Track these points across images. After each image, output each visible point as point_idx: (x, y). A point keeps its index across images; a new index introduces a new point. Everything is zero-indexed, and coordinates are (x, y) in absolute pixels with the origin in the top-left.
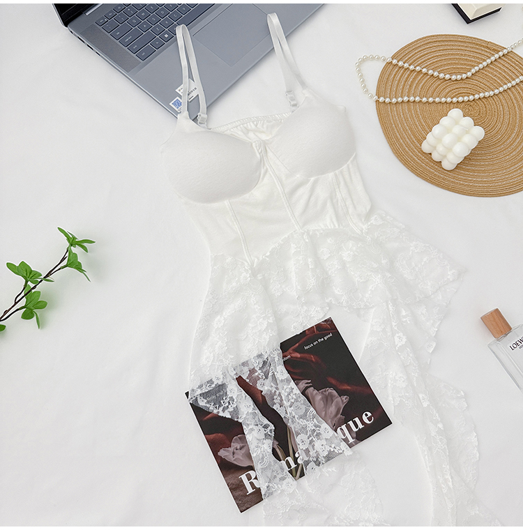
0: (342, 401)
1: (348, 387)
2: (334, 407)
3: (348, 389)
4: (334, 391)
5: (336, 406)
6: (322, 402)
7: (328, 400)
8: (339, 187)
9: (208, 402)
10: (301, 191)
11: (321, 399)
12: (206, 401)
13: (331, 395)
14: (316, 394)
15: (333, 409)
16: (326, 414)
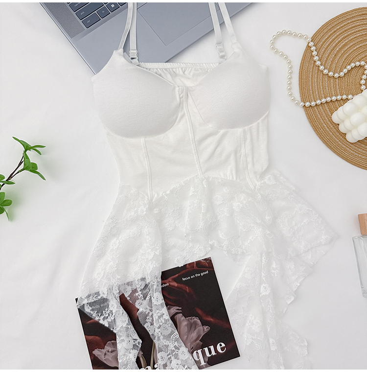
0: (204, 330)
1: (212, 320)
2: (195, 333)
3: (211, 321)
4: (199, 321)
5: (197, 333)
6: (186, 327)
7: (192, 327)
8: (245, 143)
9: (92, 310)
10: (209, 140)
11: (186, 325)
12: (91, 308)
13: (195, 324)
14: (183, 320)
15: (194, 335)
16: (187, 338)
